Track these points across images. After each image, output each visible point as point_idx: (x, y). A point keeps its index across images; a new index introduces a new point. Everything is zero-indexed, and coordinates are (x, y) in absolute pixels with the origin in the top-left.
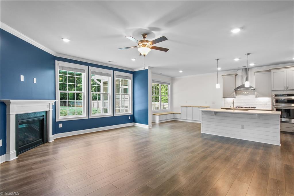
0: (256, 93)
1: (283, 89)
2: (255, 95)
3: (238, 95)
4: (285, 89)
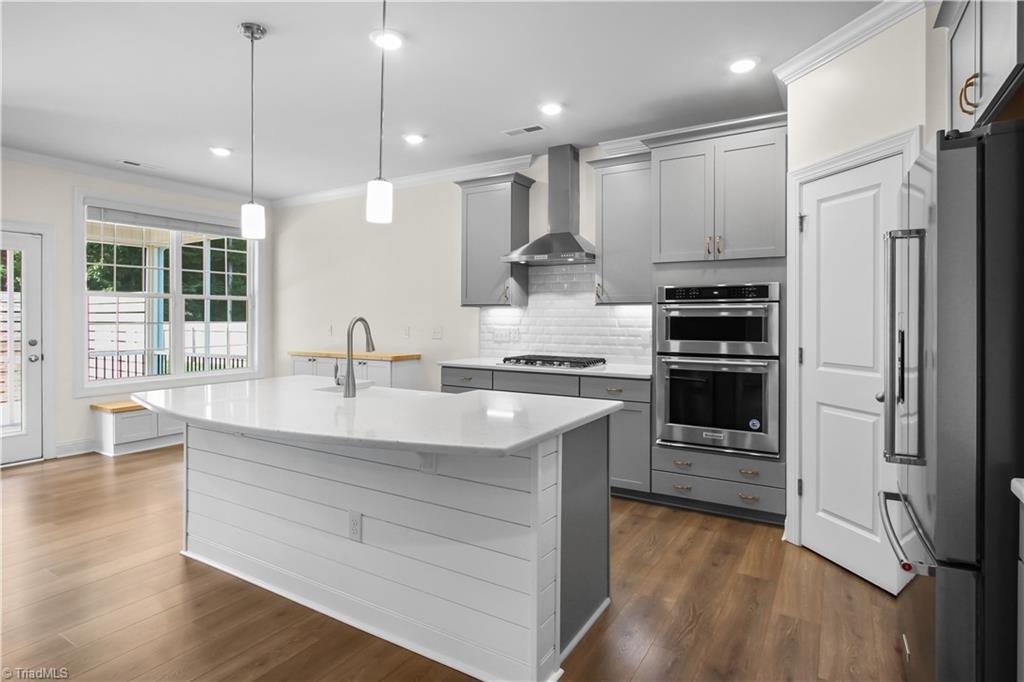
0: (598, 279)
1: (701, 255)
2: (592, 291)
3: (537, 292)
4: (711, 258)
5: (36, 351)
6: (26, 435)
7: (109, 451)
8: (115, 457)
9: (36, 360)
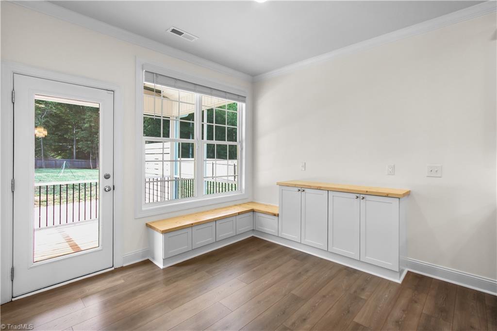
5: (109, 183)
6: (101, 250)
7: (160, 264)
8: (163, 269)
9: (109, 190)
